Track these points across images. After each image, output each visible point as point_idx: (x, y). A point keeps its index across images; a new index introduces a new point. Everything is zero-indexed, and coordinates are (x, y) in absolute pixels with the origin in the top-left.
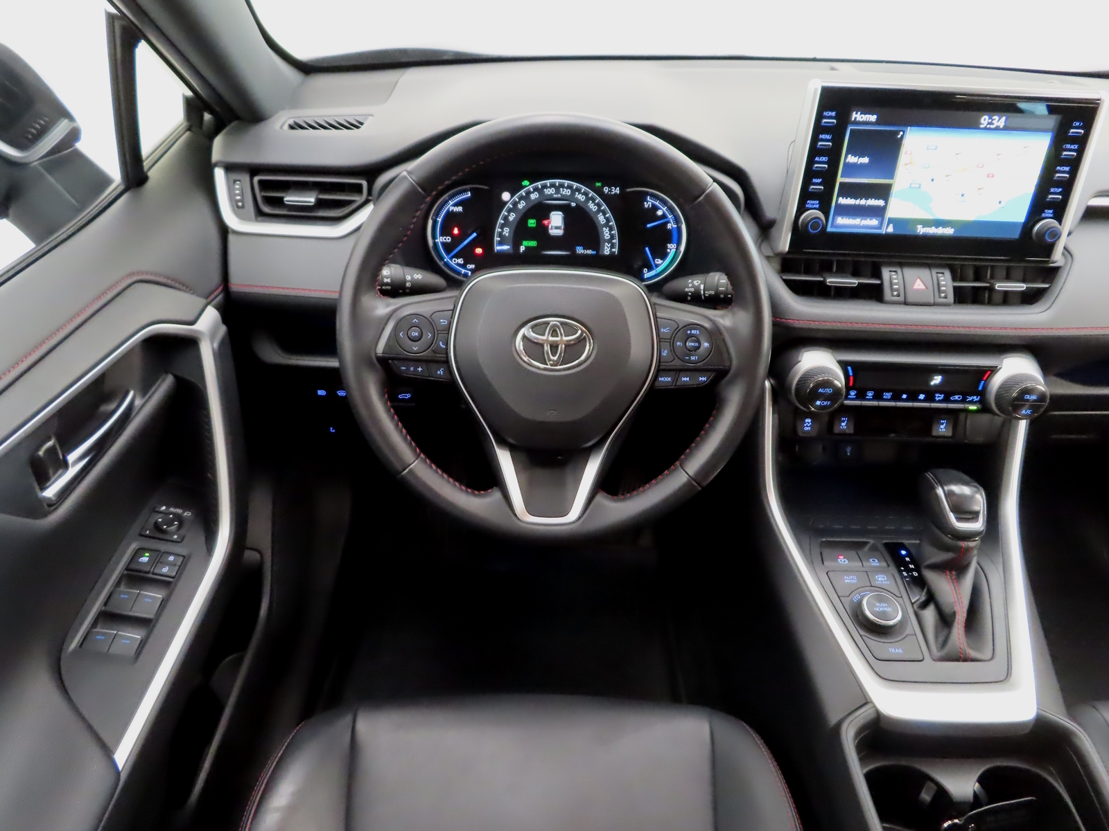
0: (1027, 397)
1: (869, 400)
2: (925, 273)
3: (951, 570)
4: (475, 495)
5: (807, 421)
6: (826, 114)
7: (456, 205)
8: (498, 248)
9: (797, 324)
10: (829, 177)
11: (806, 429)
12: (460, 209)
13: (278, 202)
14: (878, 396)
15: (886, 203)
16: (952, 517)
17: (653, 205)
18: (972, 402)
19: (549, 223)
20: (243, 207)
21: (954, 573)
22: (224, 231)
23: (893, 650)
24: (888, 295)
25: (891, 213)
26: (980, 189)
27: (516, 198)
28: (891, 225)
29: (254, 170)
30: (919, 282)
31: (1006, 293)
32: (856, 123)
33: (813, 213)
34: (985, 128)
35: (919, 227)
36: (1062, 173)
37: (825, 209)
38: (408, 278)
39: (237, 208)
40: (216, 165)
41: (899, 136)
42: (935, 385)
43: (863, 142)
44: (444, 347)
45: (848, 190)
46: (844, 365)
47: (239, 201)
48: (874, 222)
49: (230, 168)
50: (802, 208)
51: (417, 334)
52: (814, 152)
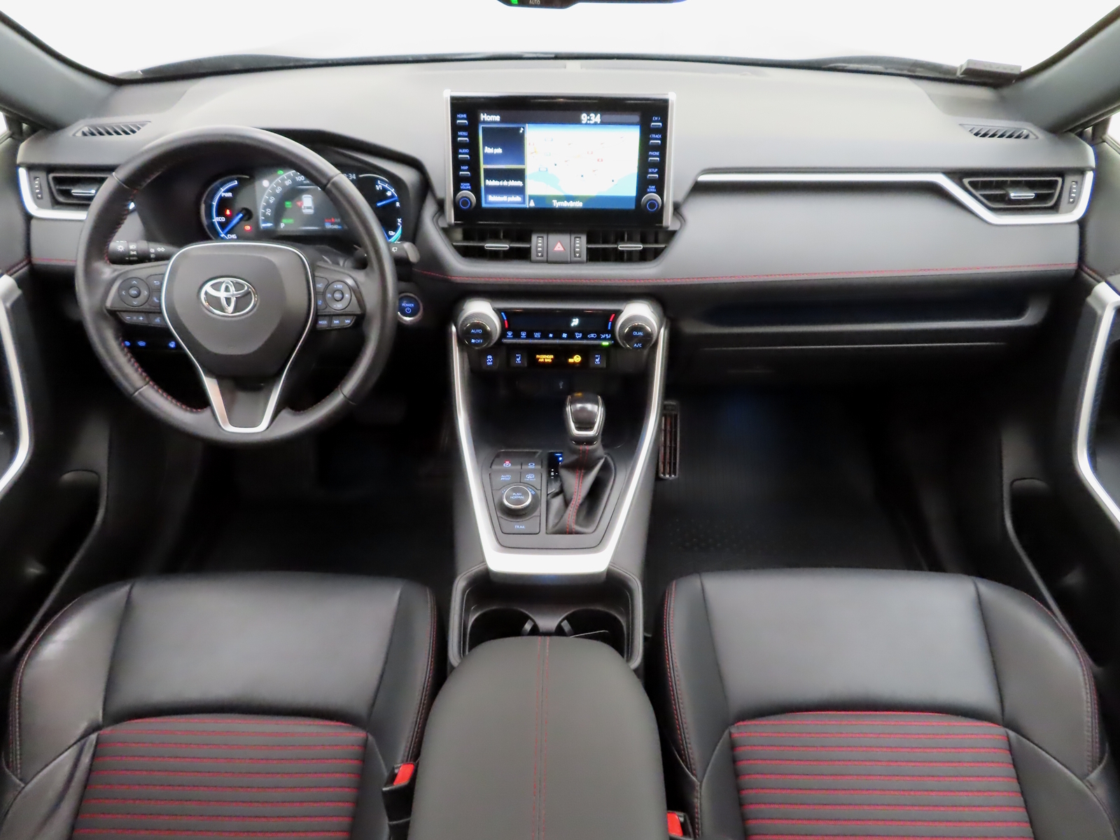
0: (635, 333)
1: (523, 339)
2: (566, 238)
3: (580, 469)
4: (192, 412)
5: (488, 357)
6: (459, 116)
7: (227, 191)
8: (263, 225)
9: (458, 280)
10: (474, 164)
11: (489, 364)
12: (230, 195)
13: (67, 194)
14: (530, 336)
15: (524, 183)
16: (572, 425)
17: (383, 187)
18: (605, 339)
19: (302, 204)
20: (42, 198)
21: (583, 471)
22: (29, 218)
23: (518, 527)
24: (533, 256)
25: (530, 191)
26: (594, 171)
27: (273, 185)
28: (532, 201)
29: (49, 169)
30: (559, 245)
31: (630, 253)
32: (484, 122)
33: (466, 193)
34: (586, 124)
35: (555, 201)
36: (654, 157)
37: (476, 189)
38: (152, 250)
39: (37, 198)
40: (19, 166)
41: (521, 131)
42: (575, 327)
43: (494, 136)
44: (157, 301)
45: (491, 174)
46: (498, 311)
47: (38, 193)
48: (518, 199)
49: (31, 168)
50: (457, 189)
51: (136, 292)
52: (456, 146)
